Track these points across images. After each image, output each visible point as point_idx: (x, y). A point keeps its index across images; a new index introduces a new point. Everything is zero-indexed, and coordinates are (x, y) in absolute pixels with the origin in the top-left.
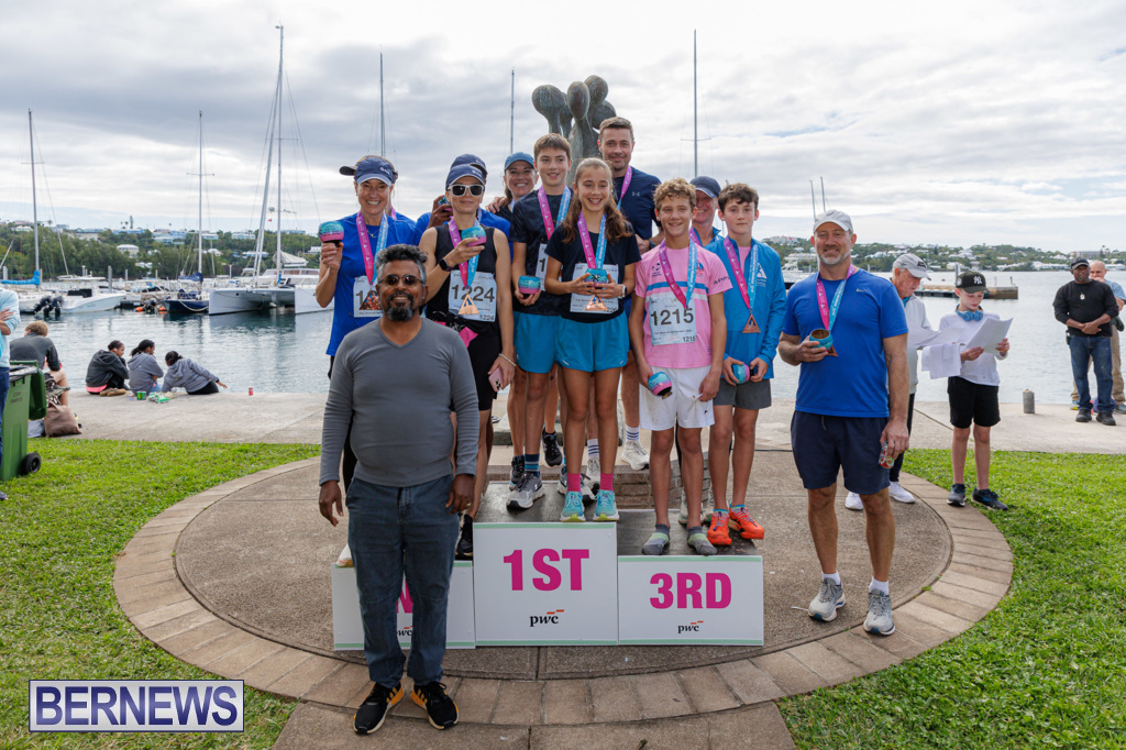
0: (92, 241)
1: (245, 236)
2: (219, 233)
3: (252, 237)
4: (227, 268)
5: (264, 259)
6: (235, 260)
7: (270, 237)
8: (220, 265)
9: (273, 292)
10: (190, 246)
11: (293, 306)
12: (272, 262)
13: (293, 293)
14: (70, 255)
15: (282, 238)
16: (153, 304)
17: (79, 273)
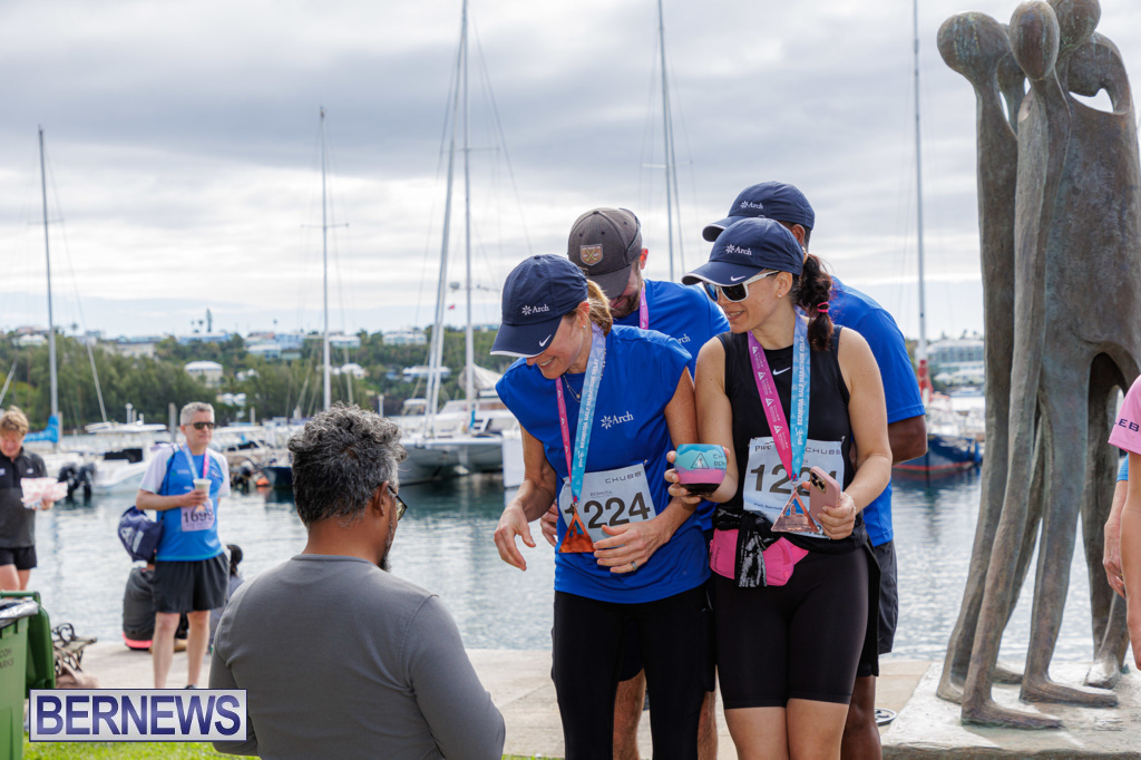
0: (144, 358)
1: (408, 338)
2: (361, 334)
3: (420, 339)
4: (375, 401)
5: (444, 381)
6: (390, 384)
7: (453, 338)
8: (362, 395)
9: (462, 446)
10: (309, 361)
11: (501, 471)
12: (457, 387)
13: (499, 448)
14: (108, 386)
15: (475, 341)
16: (247, 473)
17: (122, 419)
